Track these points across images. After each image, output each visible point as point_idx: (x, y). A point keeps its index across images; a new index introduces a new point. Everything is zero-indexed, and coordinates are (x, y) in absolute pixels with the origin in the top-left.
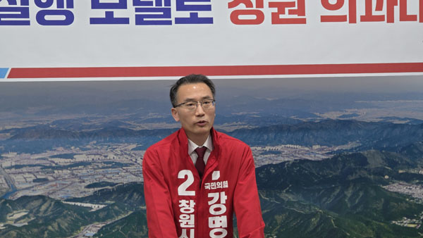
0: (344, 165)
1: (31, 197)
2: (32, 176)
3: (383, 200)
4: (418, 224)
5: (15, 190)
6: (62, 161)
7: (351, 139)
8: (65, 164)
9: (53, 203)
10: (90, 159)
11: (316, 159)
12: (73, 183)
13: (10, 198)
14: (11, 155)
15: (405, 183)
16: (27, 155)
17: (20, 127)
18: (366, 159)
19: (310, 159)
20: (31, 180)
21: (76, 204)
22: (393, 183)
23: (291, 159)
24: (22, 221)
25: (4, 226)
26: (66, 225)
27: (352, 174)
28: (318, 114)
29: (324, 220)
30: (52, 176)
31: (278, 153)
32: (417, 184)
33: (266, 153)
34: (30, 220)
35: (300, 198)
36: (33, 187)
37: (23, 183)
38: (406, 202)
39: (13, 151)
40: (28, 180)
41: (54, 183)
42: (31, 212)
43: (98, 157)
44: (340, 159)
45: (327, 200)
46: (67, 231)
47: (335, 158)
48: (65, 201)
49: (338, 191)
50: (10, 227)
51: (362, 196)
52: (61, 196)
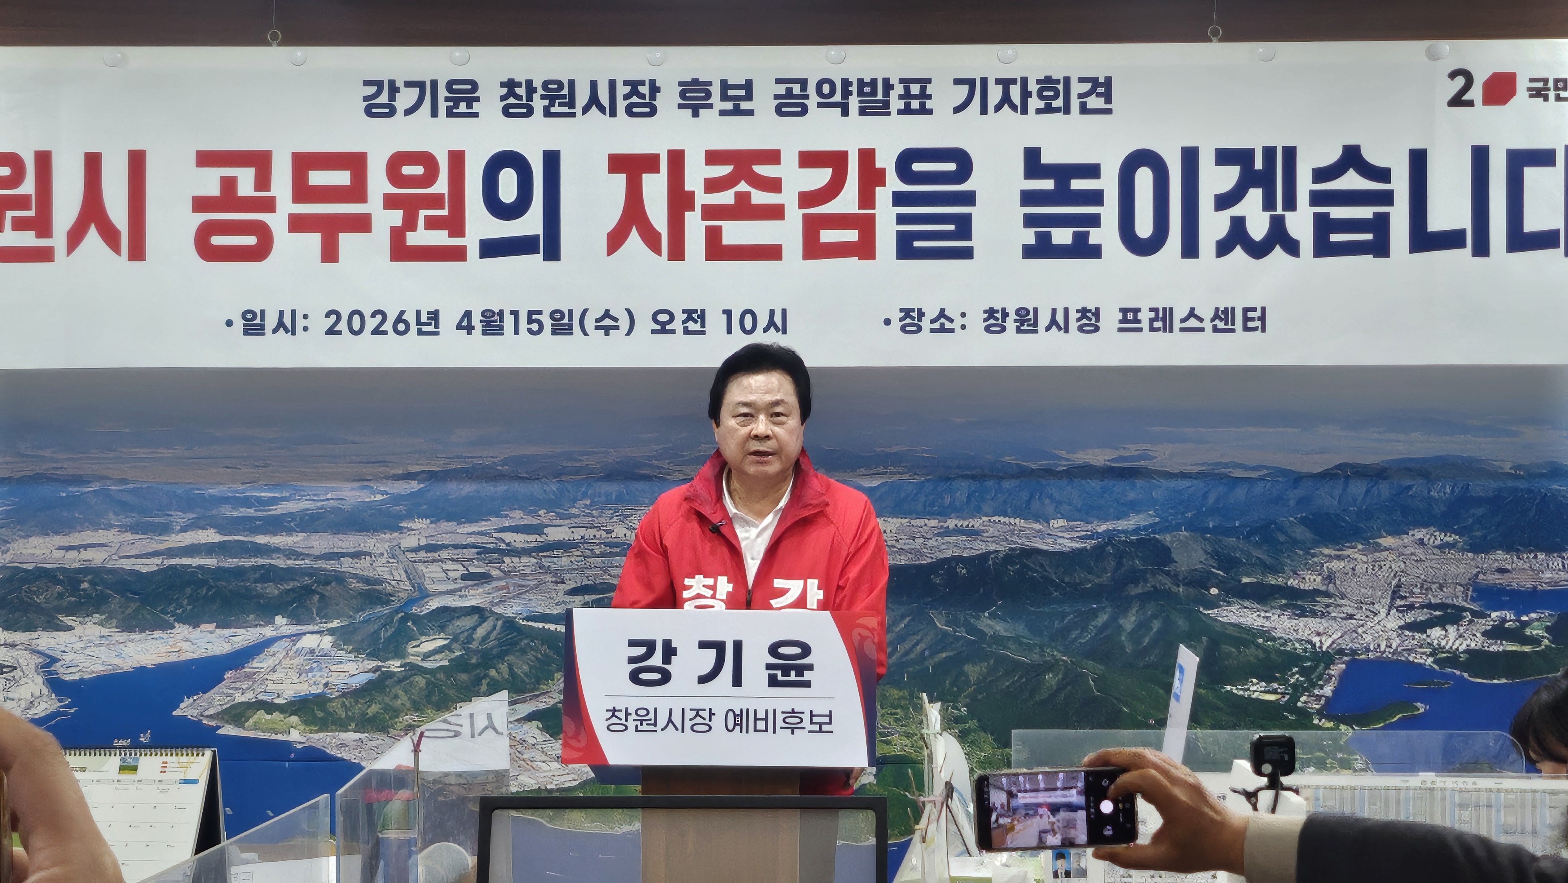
0: (1119, 565)
1: (455, 609)
2: (460, 567)
3: (1204, 639)
4: (1283, 694)
5: (424, 595)
6: (519, 540)
7: (1134, 507)
8: (526, 545)
9: (500, 623)
10: (577, 537)
11: (1057, 548)
12: (541, 583)
13: (415, 610)
14: (419, 524)
15: (1256, 605)
16: (451, 525)
17: (437, 469)
18: (1167, 551)
19: (1045, 548)
20: (457, 575)
21: (547, 626)
22: (1229, 604)
23: (1003, 548)
24: (437, 657)
25: (401, 666)
26: (526, 668)
27: (1136, 582)
28: (1063, 454)
29: (1072, 678)
30: (499, 569)
31: (973, 533)
32: (1283, 608)
33: (947, 532)
34: (453, 656)
35: (1021, 628)
36: (460, 590)
37: (440, 581)
38: (1258, 646)
39: (423, 516)
40: (451, 574)
41: (503, 583)
42: (455, 639)
43: (592, 532)
44: (1110, 549)
45: (1080, 636)
46: (527, 681)
47: (1099, 550)
48: (524, 619)
49: (1103, 618)
50: (414, 669)
51: (1158, 631)
52: (516, 609)
